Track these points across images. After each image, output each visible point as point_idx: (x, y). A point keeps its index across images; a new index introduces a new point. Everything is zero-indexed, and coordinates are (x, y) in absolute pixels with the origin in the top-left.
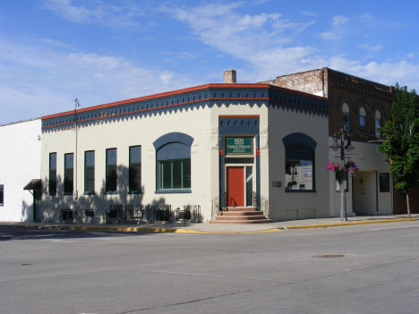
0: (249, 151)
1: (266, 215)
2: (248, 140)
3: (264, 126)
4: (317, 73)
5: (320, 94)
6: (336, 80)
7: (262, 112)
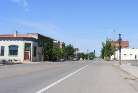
0: (29, 49)
1: (32, 60)
2: (29, 47)
3: (32, 45)
4: (36, 34)
5: (36, 38)
6: (39, 36)
7: (32, 42)
